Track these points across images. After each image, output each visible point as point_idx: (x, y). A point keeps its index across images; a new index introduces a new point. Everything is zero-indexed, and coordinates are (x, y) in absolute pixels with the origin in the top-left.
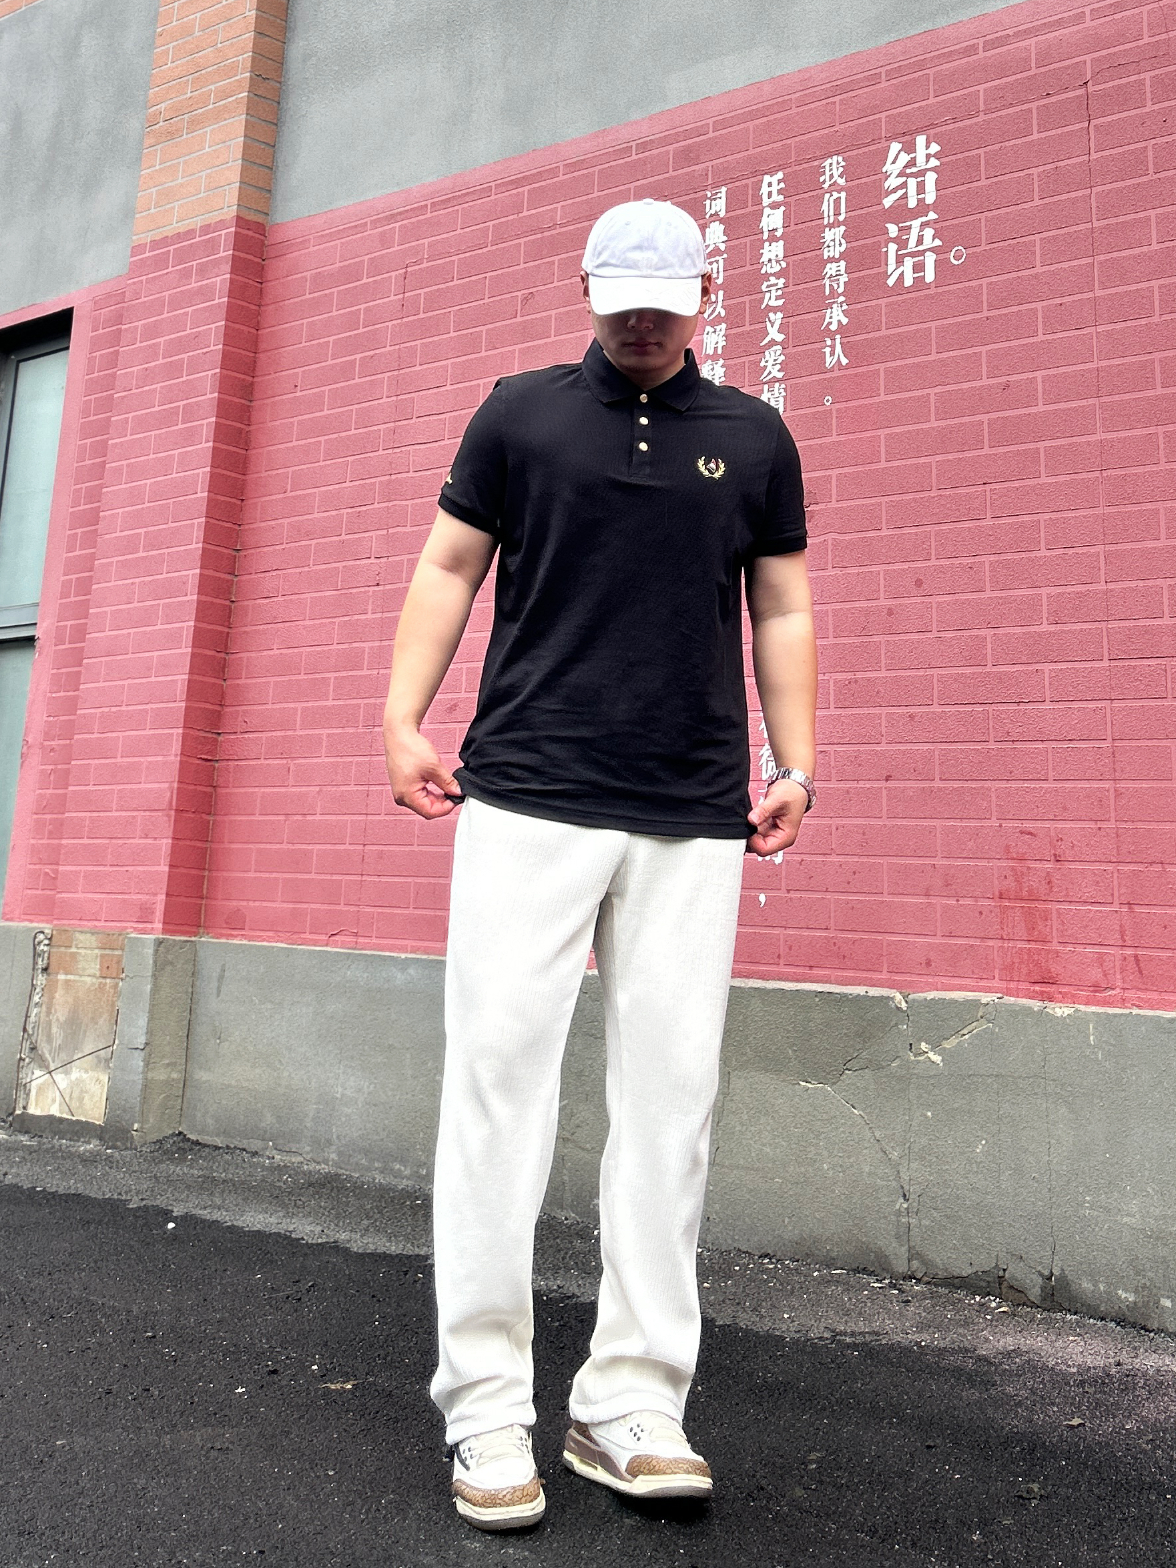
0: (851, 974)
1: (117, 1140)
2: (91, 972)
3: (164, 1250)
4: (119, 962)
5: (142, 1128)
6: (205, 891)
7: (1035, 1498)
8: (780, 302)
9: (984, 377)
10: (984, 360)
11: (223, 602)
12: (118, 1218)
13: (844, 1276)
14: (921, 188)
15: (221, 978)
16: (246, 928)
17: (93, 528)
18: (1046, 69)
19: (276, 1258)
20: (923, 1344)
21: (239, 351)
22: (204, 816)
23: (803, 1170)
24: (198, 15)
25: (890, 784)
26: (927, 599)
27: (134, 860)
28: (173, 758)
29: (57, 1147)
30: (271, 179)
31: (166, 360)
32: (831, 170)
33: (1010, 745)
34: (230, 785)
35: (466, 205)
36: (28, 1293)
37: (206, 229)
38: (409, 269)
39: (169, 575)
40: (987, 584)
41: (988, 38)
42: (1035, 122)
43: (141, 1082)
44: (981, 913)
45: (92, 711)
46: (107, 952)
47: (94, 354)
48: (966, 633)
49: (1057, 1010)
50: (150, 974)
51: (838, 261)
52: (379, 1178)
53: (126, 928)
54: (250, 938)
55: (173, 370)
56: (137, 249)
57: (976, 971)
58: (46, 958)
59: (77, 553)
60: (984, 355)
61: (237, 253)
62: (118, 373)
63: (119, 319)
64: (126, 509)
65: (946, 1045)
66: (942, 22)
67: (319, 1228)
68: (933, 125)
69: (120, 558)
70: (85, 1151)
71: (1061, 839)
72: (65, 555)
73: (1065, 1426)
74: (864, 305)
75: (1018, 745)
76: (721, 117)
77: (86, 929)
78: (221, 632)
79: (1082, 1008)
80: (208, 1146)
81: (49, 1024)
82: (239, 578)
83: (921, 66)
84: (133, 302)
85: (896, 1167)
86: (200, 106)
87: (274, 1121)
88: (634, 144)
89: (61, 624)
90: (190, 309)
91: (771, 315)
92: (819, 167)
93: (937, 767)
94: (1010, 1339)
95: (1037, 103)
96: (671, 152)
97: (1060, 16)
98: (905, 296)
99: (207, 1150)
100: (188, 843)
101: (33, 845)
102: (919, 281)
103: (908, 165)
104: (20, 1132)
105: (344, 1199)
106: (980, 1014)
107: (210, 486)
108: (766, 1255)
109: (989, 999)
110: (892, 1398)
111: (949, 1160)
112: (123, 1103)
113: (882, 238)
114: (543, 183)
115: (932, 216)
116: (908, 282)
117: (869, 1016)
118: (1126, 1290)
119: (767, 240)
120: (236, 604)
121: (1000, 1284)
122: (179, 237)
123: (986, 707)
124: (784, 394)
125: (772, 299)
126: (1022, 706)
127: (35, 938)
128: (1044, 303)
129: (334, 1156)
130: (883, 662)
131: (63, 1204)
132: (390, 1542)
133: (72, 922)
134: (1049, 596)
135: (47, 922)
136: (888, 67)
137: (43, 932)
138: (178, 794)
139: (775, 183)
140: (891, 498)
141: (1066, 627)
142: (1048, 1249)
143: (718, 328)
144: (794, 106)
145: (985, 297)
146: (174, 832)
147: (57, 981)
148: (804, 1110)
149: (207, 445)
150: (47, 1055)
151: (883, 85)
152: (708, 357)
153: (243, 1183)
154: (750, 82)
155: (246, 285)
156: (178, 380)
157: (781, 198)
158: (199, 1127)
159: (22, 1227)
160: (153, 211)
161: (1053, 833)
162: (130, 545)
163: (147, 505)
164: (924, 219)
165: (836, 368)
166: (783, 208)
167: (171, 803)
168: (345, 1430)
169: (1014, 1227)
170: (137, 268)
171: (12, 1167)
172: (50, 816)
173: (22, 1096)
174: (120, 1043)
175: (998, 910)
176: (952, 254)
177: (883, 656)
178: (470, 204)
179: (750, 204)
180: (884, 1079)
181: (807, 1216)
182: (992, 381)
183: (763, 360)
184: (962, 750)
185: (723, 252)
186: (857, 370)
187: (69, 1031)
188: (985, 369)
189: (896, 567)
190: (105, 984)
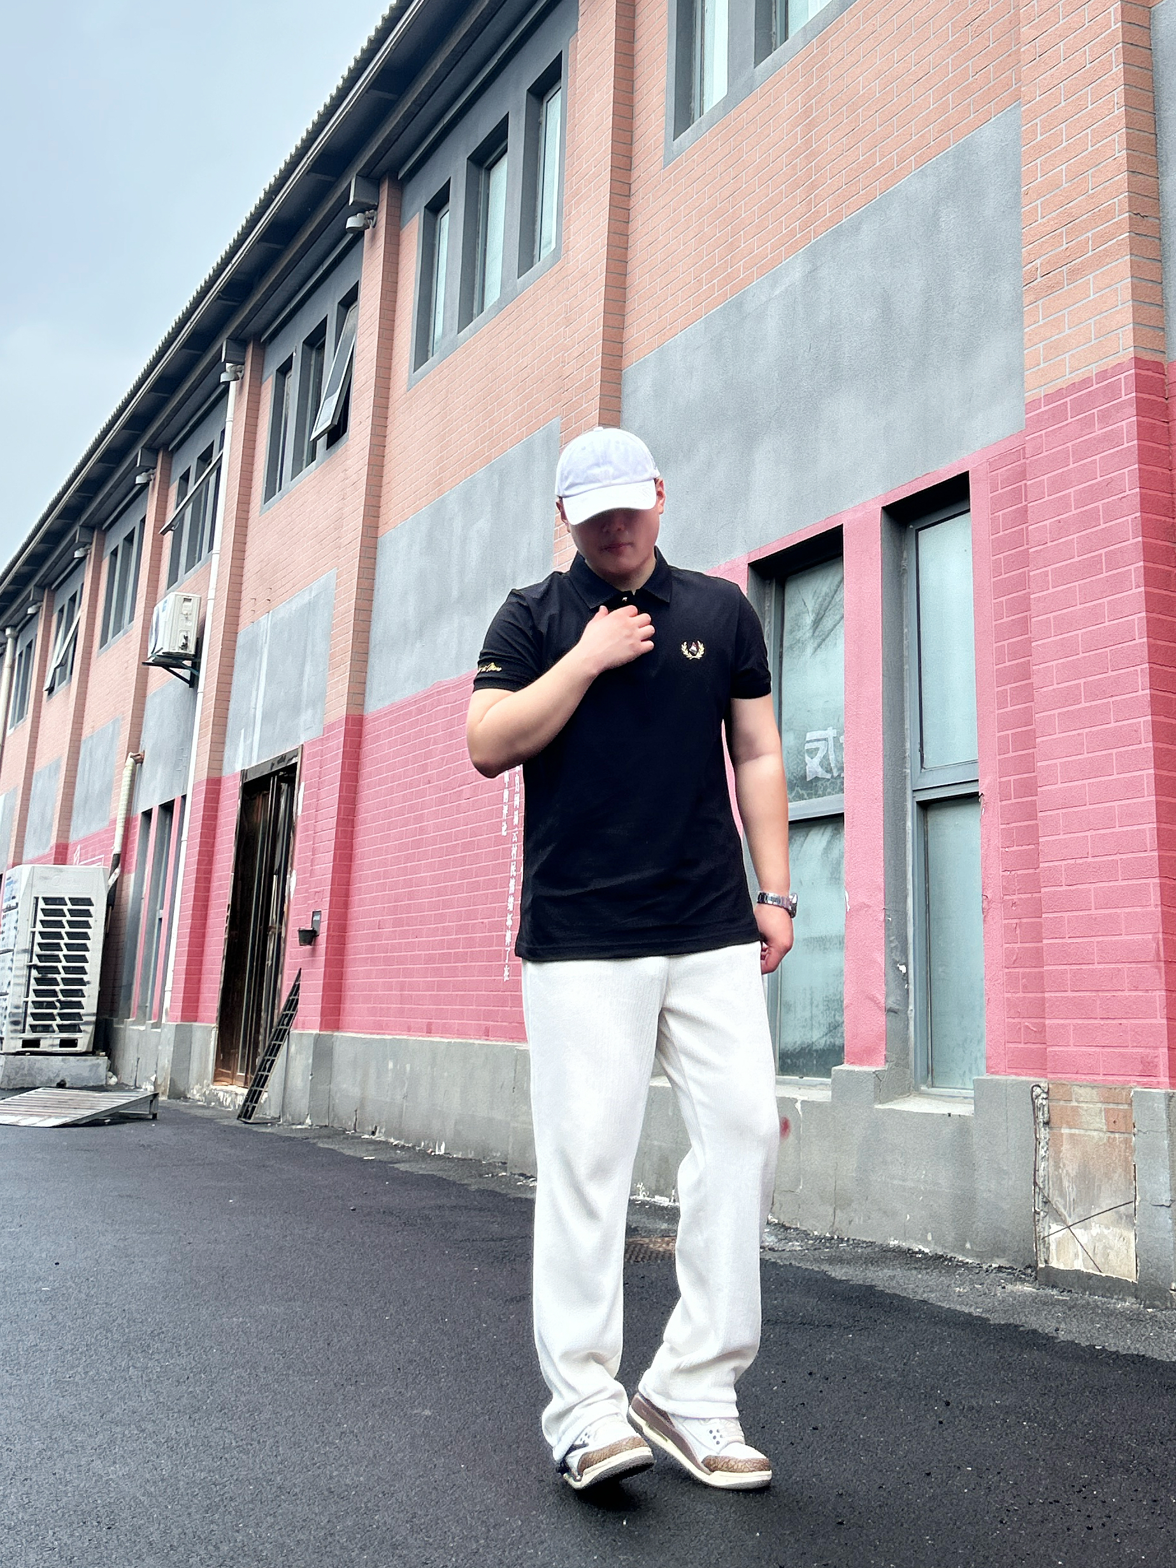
1: (1155, 1299)
2: (1097, 1126)
4: (1127, 1117)
17: (1026, 682)
27: (1127, 1013)
28: (1153, 909)
29: (1091, 1303)
31: (1079, 510)
37: (1104, 375)
39: (1118, 724)
43: (1171, 1239)
45: (1057, 864)
46: (1111, 1106)
50: (1166, 1129)
55: (1091, 518)
56: (1031, 406)
58: (1046, 1112)
59: (1010, 709)
61: (1140, 395)
62: (1030, 528)
64: (1060, 661)
69: (1062, 710)
70: (1123, 1308)
72: (997, 712)
77: (1084, 1083)
81: (1061, 1179)
86: (1078, 255)
89: (1004, 779)
101: (1008, 998)
104: (1048, 1285)
107: (1148, 632)
112: (1156, 1261)
122: (1075, 387)
127: (1032, 1092)
133: (1069, 1076)
135: (1042, 1076)
137: (1039, 1086)
138: (1164, 945)
146: (1167, 983)
147: (1062, 1134)
149: (1137, 591)
150: (1063, 1210)
160: (1042, 366)
163: (1082, 655)
167: (1158, 954)
172: (1021, 970)
173: (1042, 1249)
174: (1143, 1200)
187: (1083, 1186)
190: (1116, 1139)
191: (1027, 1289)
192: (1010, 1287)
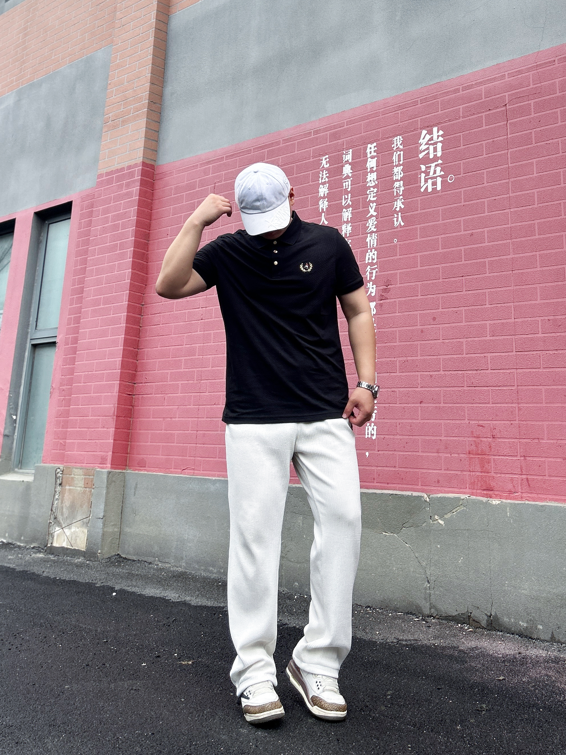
0: (405, 486)
1: (91, 557)
2: (80, 485)
3: (111, 604)
4: (92, 481)
5: (102, 552)
6: (129, 451)
7: (484, 711)
8: (375, 199)
9: (462, 231)
10: (462, 224)
11: (136, 327)
12: (91, 591)
13: (402, 616)
14: (435, 150)
15: (136, 488)
16: (147, 466)
17: (81, 295)
18: (489, 99)
19: (159, 608)
20: (436, 644)
21: (143, 219)
22: (128, 419)
23: (384, 570)
24: (126, 76)
25: (422, 405)
26: (438, 326)
27: (98, 437)
28: (115, 394)
29: (65, 560)
30: (157, 146)
31: (112, 223)
32: (397, 142)
33: (473, 388)
34: (140, 406)
35: (240, 157)
36: (53, 622)
37: (129, 167)
38: (216, 184)
39: (113, 315)
40: (464, 319)
41: (464, 85)
42: (484, 121)
43: (101, 532)
44: (461, 460)
45: (81, 373)
46: (87, 477)
47: (81, 221)
49: (493, 502)
50: (105, 486)
51: (400, 181)
52: (204, 574)
53: (95, 466)
54: (148, 471)
55: (115, 227)
56: (100, 176)
57: (459, 485)
58: (61, 479)
59: (74, 306)
60: (462, 221)
61: (143, 178)
62: (92, 229)
63: (91, 206)
64: (95, 287)
65: (446, 516)
66: (444, 79)
67: (178, 595)
68: (440, 123)
69: (92, 308)
70: (78, 562)
71: (495, 429)
72: (69, 307)
73: (497, 680)
74: (411, 200)
75: (476, 388)
76: (349, 119)
77: (78, 467)
78: (136, 340)
79: (504, 501)
80: (130, 560)
81: (62, 508)
82: (143, 317)
83: (435, 97)
84: (98, 199)
85: (424, 569)
86: (126, 114)
87: (159, 549)
88: (312, 131)
89: (67, 336)
90: (122, 202)
91: (371, 204)
92: (392, 141)
93: (442, 397)
94: (473, 642)
95: (485, 113)
96: (328, 135)
97: (495, 76)
98: (428, 196)
99: (130, 562)
100: (121, 430)
101: (55, 431)
102: (434, 190)
103: (430, 140)
104: (50, 554)
105: (188, 583)
106: (460, 504)
107: (131, 278)
108: (369, 607)
109: (464, 497)
110: (423, 668)
111: (447, 566)
112: (94, 541)
113: (419, 171)
114: (273, 148)
115: (440, 162)
116: (430, 190)
117: (413, 504)
118: (523, 622)
119: (369, 172)
120: (142, 328)
121: (469, 619)
122: (118, 171)
123: (463, 372)
124: (377, 238)
125: (371, 197)
126: (479, 372)
127: (56, 471)
128: (488, 199)
129: (184, 564)
130: (419, 353)
131: (68, 585)
132: (208, 729)
133: (72, 464)
134: (490, 325)
135: (61, 464)
136: (421, 98)
137: (59, 468)
138: (117, 409)
139: (373, 148)
140: (423, 282)
141: (497, 338)
142: (490, 604)
143: (348, 210)
144: (381, 115)
145: (462, 196)
146: (115, 425)
147: (66, 489)
148: (384, 545)
149: (129, 260)
150: (61, 521)
151: (419, 105)
152: (345, 222)
153: (145, 575)
154: (362, 104)
155: (146, 192)
156: (116, 232)
157: (375, 154)
158: (127, 552)
159: (51, 594)
161: (492, 426)
162: (97, 303)
163: (104, 285)
164: (436, 163)
165: (399, 227)
166: (376, 158)
167: (114, 413)
168: (188, 681)
169: (475, 594)
170: (100, 184)
171: (46, 569)
172: (62, 419)
173: (51, 538)
174: (92, 516)
175: (468, 459)
176: (449, 178)
177: (419, 350)
178: (243, 156)
179: (362, 156)
180: (419, 531)
181: (386, 590)
182: (466, 232)
183: (368, 223)
184: (453, 390)
185: (351, 177)
186: (407, 228)
187: (71, 511)
188: (462, 227)
189: (424, 312)
190: (86, 491)
191: (41, 555)
192: (33, 555)
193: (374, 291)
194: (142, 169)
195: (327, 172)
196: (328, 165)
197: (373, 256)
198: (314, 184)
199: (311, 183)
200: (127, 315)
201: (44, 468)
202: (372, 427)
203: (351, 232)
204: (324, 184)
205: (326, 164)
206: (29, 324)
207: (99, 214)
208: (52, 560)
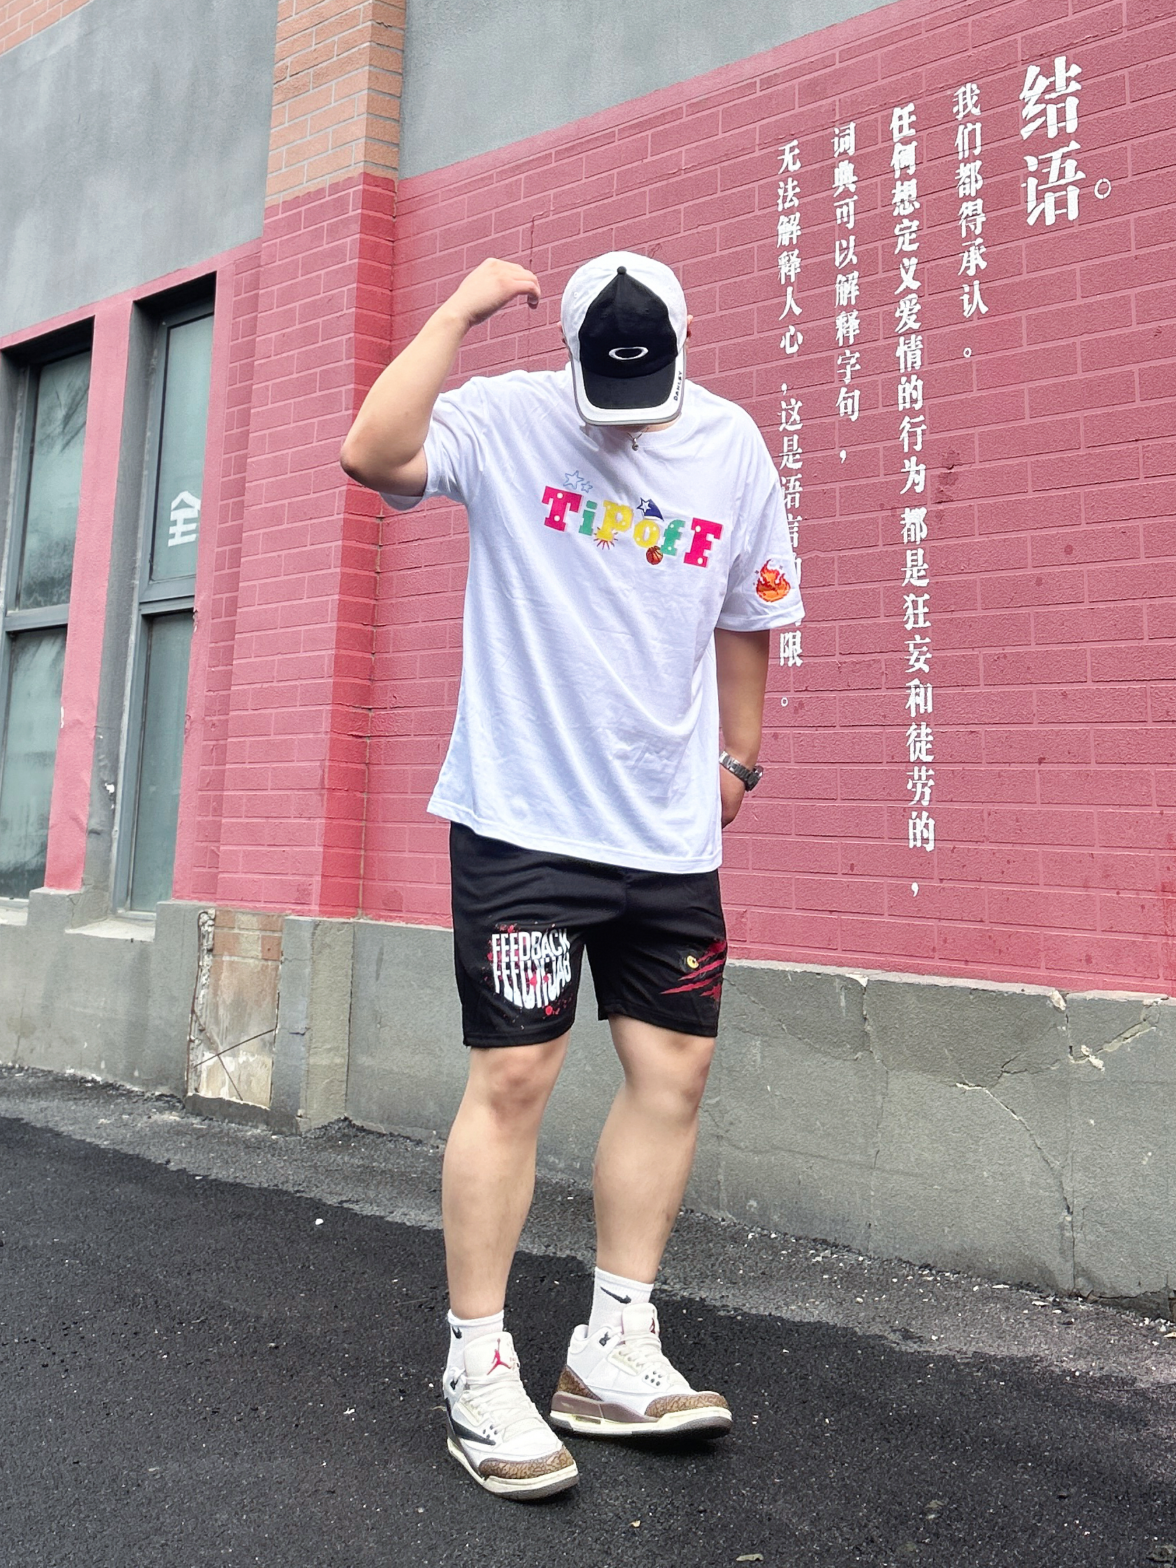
0: (1007, 969)
1: (282, 1126)
2: (254, 953)
3: (307, 1248)
4: (279, 944)
5: (306, 1114)
6: (362, 872)
7: (1168, 1561)
8: (914, 247)
9: (1134, 323)
10: (1133, 305)
11: (367, 573)
12: (269, 1212)
13: (1006, 1292)
14: (1061, 116)
15: (380, 961)
16: (404, 909)
17: (240, 498)
20: (1077, 1374)
21: (372, 313)
22: (358, 794)
23: (962, 1177)
25: (1044, 767)
26: (1077, 567)
27: (290, 840)
28: (323, 736)
29: (225, 1131)
30: (401, 134)
31: (302, 325)
32: (965, 99)
33: (1170, 726)
34: (382, 762)
35: (590, 152)
37: (335, 188)
38: (536, 223)
39: (313, 547)
40: (1142, 549)
43: (303, 1067)
44: (1143, 907)
45: (246, 687)
46: (268, 934)
47: (238, 320)
48: (1121, 604)
50: (308, 957)
51: (974, 199)
53: (285, 909)
54: (407, 921)
55: (310, 335)
56: (270, 211)
57: (1139, 970)
58: (211, 939)
59: (230, 524)
60: (1133, 298)
61: (366, 212)
62: (258, 339)
63: (255, 284)
64: (270, 480)
65: (1108, 1048)
68: (1073, 45)
69: (264, 531)
70: (252, 1136)
72: (218, 527)
74: (1003, 247)
76: (847, 46)
77: (248, 910)
78: (368, 605)
80: (372, 1133)
81: (216, 1006)
82: (383, 548)
84: (270, 266)
85: (1058, 1177)
86: (325, 58)
87: (438, 1110)
88: (757, 79)
89: (217, 597)
90: (322, 272)
91: (905, 261)
92: (952, 96)
93: (1093, 749)
94: (1174, 1370)
96: (797, 87)
98: (1047, 236)
99: (371, 1137)
100: (342, 822)
101: (201, 821)
102: (1061, 218)
103: (1046, 91)
104: (192, 1114)
106: (1142, 1017)
108: (926, 1266)
109: (1152, 1001)
111: (1114, 1171)
112: (287, 1088)
113: (1020, 173)
114: (667, 126)
115: (1074, 146)
116: (1050, 220)
117: (1026, 1016)
119: (899, 179)
120: (381, 575)
121: (1171, 1307)
122: (310, 197)
123: (1144, 685)
124: (921, 346)
125: (905, 243)
127: (199, 918)
130: (1033, 635)
131: (218, 1195)
133: (234, 903)
135: (211, 901)
137: (206, 913)
138: (330, 772)
139: (906, 116)
143: (850, 276)
144: (923, 30)
145: (1133, 233)
146: (329, 811)
147: (223, 962)
148: (961, 1114)
149: (346, 413)
150: (216, 1038)
152: (842, 308)
153: (403, 1174)
154: (875, 7)
155: (377, 245)
156: (312, 347)
157: (913, 132)
158: (364, 1113)
159: (173, 1220)
160: (284, 170)
162: (275, 517)
163: (290, 475)
164: (1065, 150)
165: (975, 318)
166: (915, 143)
167: (323, 782)
170: (273, 230)
171: (175, 1154)
172: (212, 793)
173: (192, 1076)
174: (282, 1028)
175: (1160, 904)
176: (1097, 187)
177: (1032, 629)
178: (595, 151)
179: (880, 140)
180: (1045, 1084)
181: (967, 1226)
182: (1142, 328)
183: (898, 310)
184: (1119, 731)
185: (854, 194)
186: (997, 319)
187: (236, 1014)
188: (1134, 312)
189: (1044, 532)
190: (267, 967)
191: (172, 1117)
192: (156, 1117)
193: (921, 479)
194: (364, 190)
195: (796, 183)
196: (798, 164)
197: (914, 393)
198: (765, 215)
199: (757, 213)
200: (343, 546)
201: (178, 909)
202: (924, 820)
203: (858, 331)
204: (788, 212)
205: (794, 163)
206: (134, 568)
207: (273, 304)
208: (195, 1129)
